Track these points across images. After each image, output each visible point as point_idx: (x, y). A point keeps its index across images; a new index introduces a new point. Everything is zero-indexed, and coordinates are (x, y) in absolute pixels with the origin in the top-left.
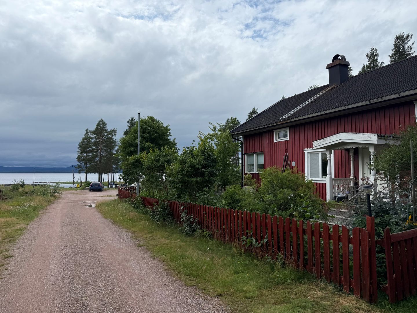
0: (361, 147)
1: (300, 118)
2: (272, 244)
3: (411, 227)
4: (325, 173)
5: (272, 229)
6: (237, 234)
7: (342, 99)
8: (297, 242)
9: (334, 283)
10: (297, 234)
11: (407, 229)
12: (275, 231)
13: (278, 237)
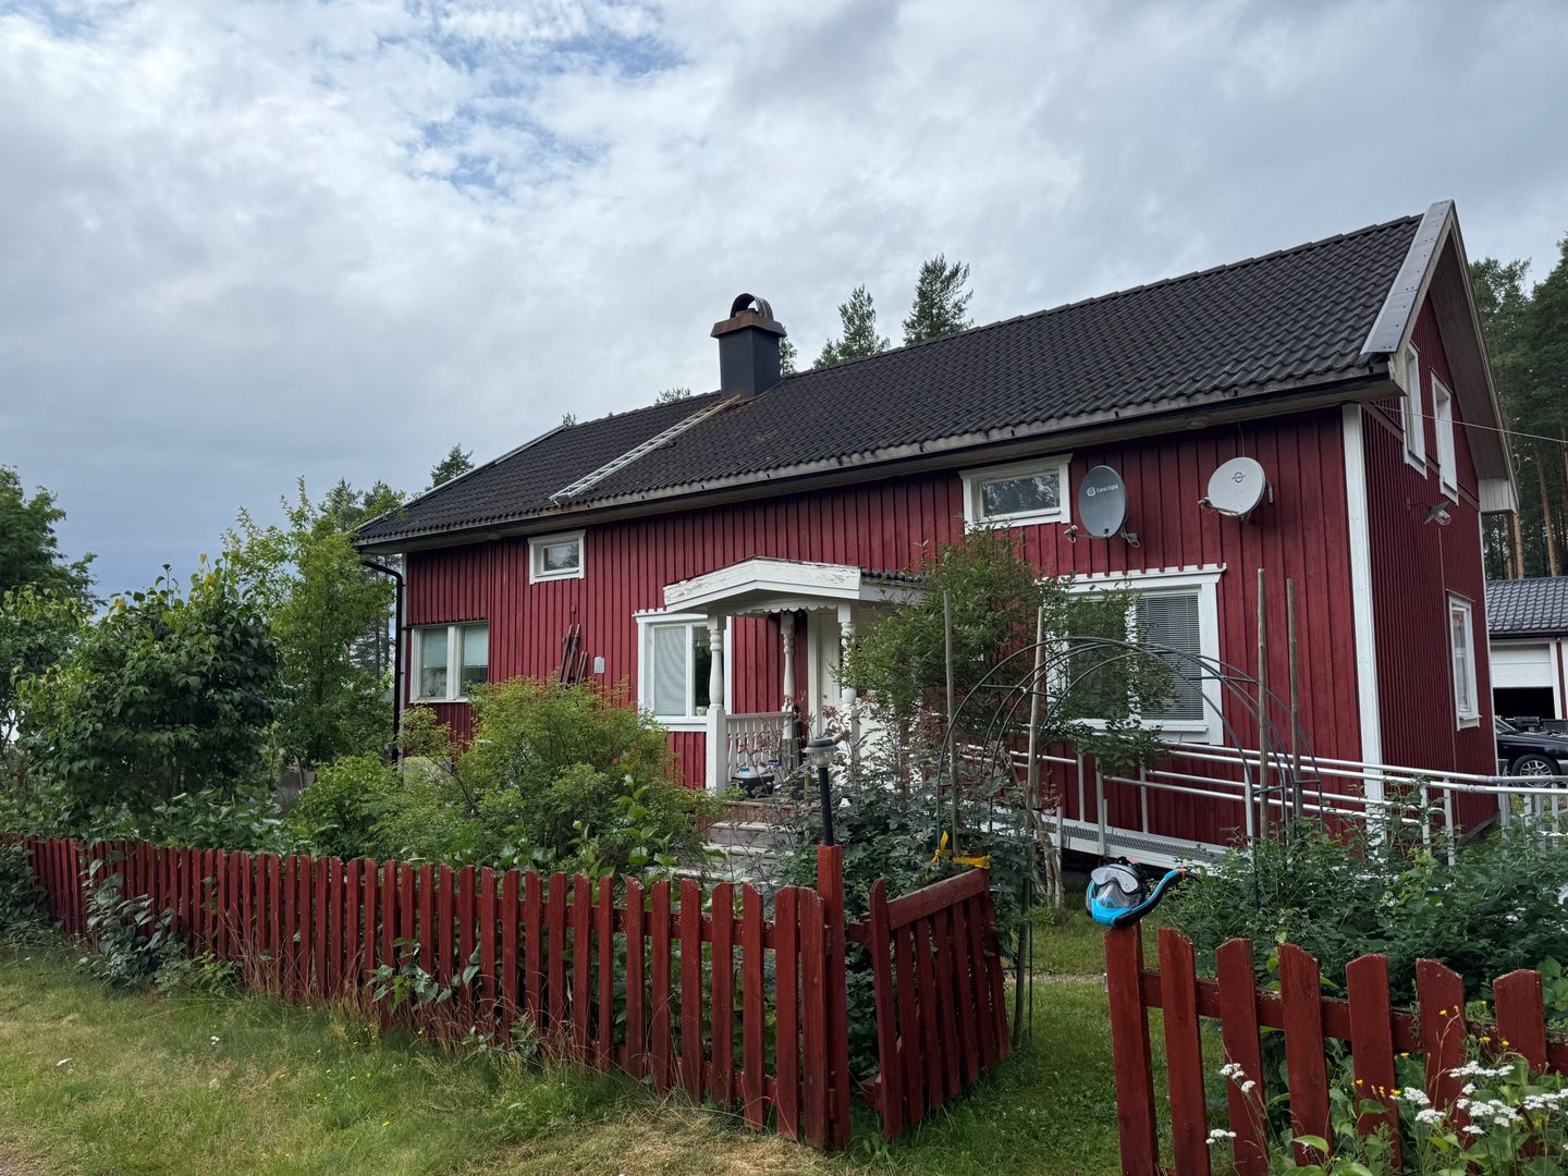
0: (812, 607)
1: (621, 500)
2: (497, 983)
3: (948, 871)
4: (702, 698)
5: (497, 925)
6: (354, 960)
7: (760, 445)
8: (589, 960)
9: (715, 1102)
10: (589, 934)
11: (936, 880)
12: (507, 929)
13: (521, 953)
